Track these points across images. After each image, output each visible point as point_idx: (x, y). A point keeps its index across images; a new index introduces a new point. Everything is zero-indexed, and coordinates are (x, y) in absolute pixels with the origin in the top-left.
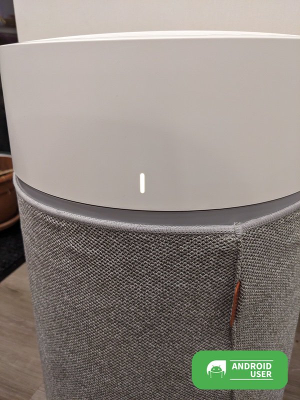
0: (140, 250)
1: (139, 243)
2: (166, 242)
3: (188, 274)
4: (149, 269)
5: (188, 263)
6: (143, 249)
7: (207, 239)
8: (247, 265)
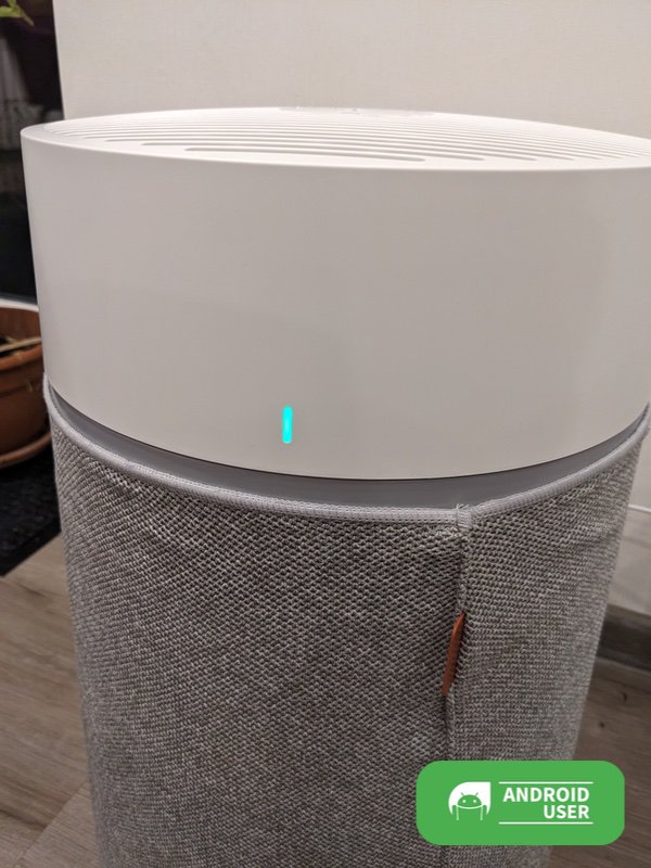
0: (279, 547)
1: (278, 533)
2: (327, 535)
3: (366, 594)
4: (295, 581)
5: (367, 574)
6: (284, 544)
7: (403, 532)
8: (479, 583)
